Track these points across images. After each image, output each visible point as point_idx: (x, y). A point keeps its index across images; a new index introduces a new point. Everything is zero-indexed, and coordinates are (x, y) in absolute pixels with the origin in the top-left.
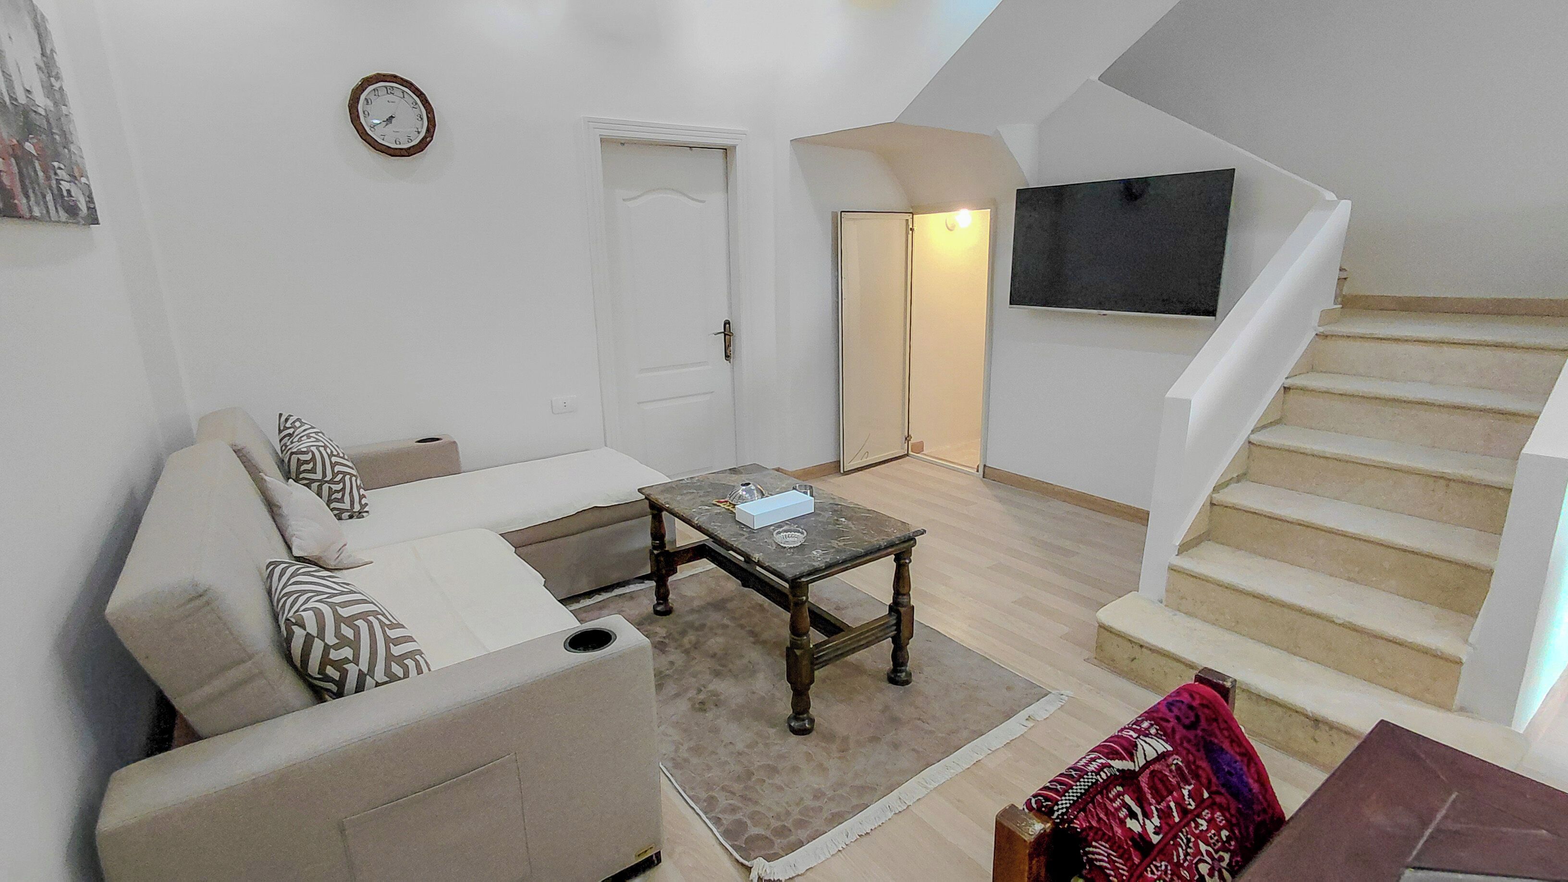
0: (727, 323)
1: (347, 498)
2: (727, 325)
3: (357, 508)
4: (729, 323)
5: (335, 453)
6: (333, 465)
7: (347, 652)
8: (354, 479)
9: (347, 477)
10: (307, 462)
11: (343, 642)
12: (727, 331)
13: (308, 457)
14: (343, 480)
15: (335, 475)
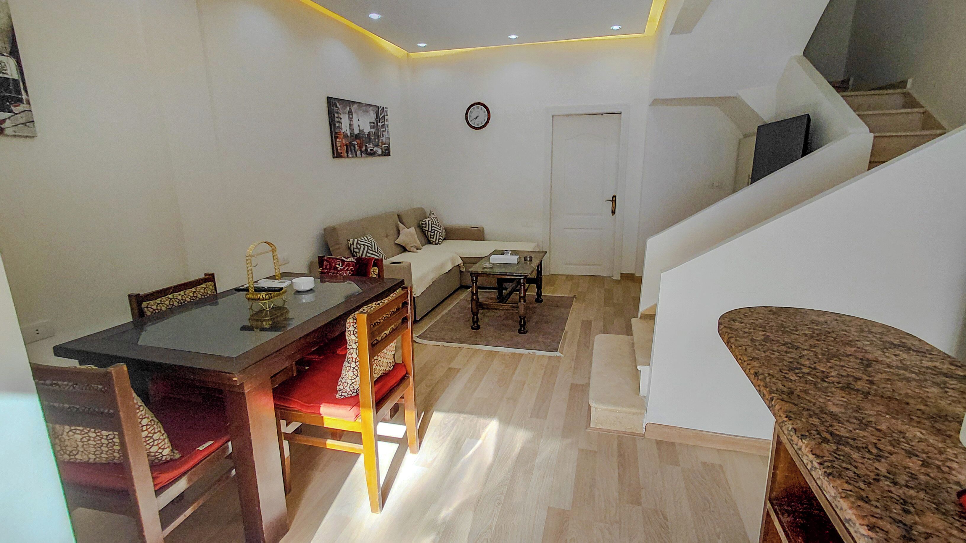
0: (614, 196)
1: (435, 238)
2: (614, 198)
3: (437, 242)
4: (615, 197)
5: (435, 223)
6: (432, 227)
7: (357, 251)
8: (438, 233)
9: (436, 232)
10: (424, 224)
11: (357, 248)
12: (614, 200)
13: (424, 223)
14: (434, 232)
15: (432, 230)
